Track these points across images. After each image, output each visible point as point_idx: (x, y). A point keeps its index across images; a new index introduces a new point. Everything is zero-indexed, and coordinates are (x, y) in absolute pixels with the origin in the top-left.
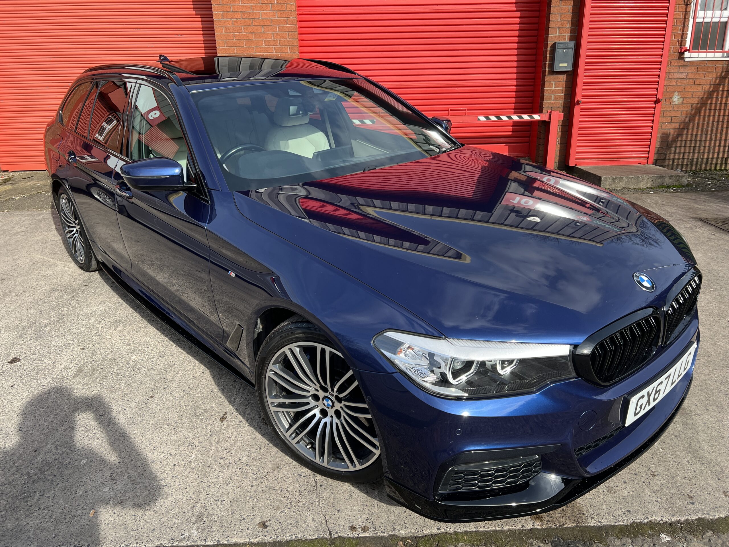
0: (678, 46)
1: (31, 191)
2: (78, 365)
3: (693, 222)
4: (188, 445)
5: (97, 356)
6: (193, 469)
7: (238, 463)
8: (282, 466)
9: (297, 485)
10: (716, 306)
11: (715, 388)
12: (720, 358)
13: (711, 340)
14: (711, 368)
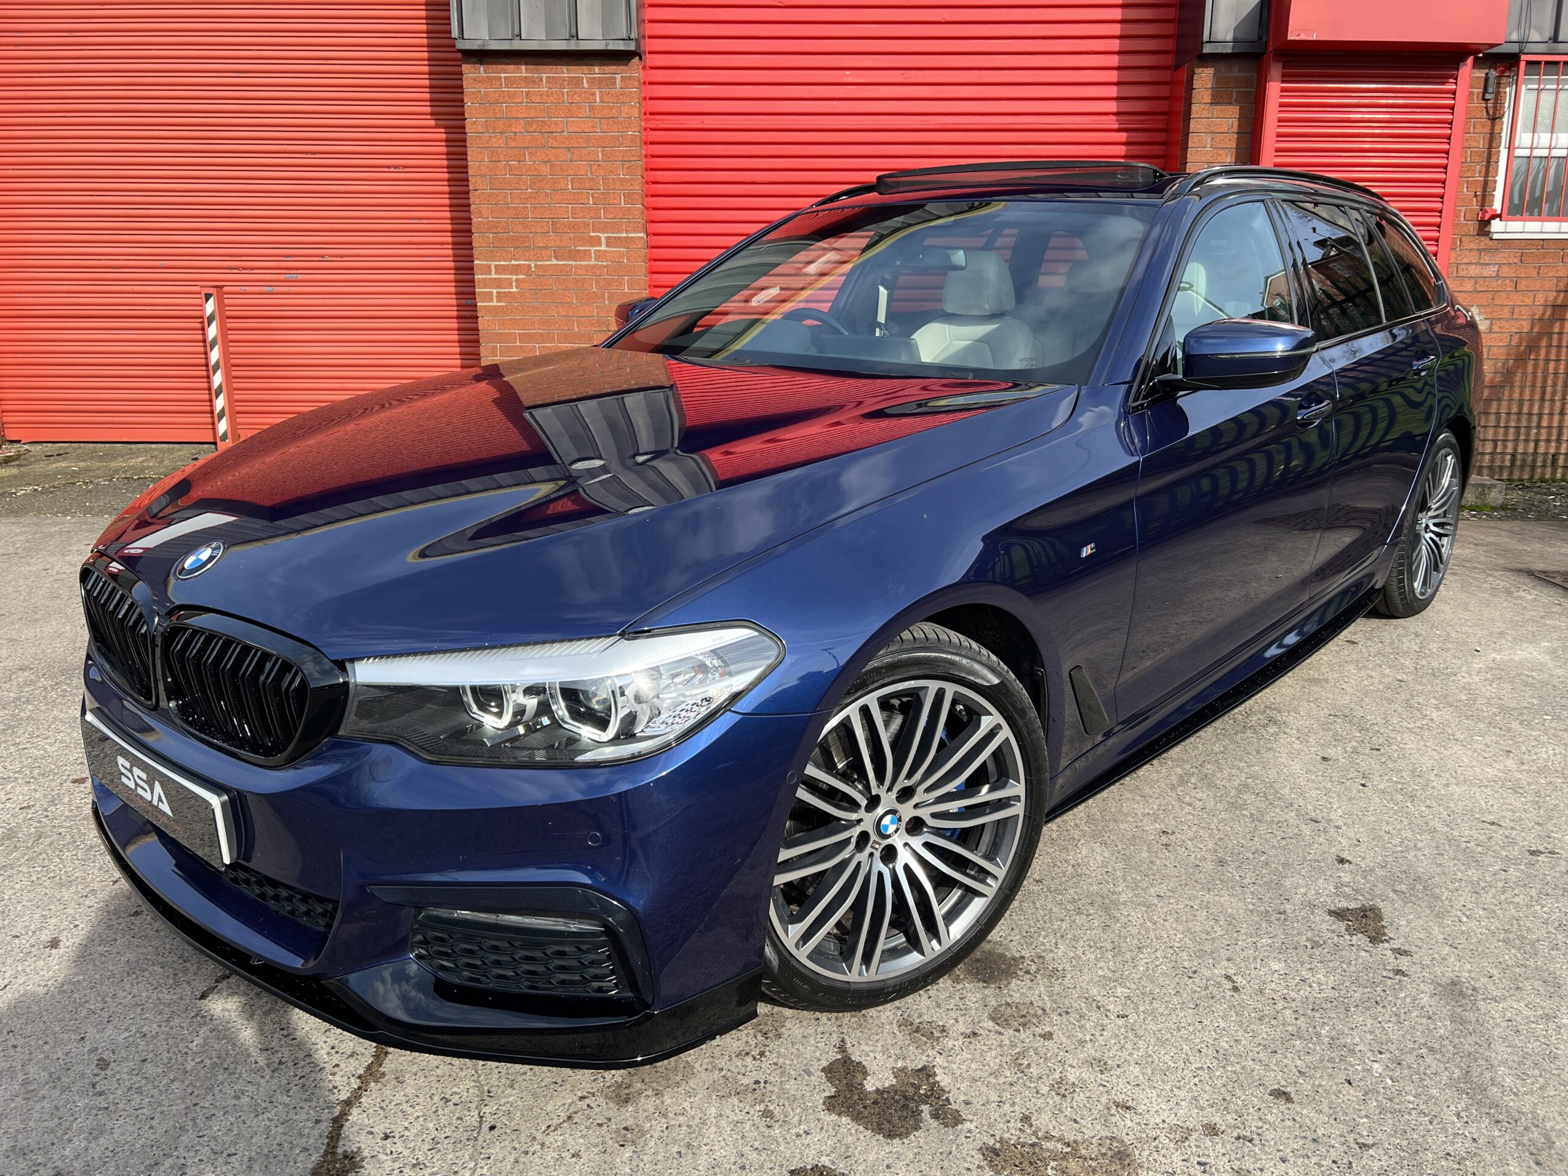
0: (1475, 206)
1: (55, 479)
2: (9, 824)
3: (1513, 578)
4: (193, 1014)
5: (58, 807)
6: (187, 1072)
7: (302, 1063)
8: (407, 1076)
9: (431, 1125)
10: (1555, 755)
11: (1542, 938)
12: (1558, 869)
13: (1538, 828)
14: (1534, 890)
